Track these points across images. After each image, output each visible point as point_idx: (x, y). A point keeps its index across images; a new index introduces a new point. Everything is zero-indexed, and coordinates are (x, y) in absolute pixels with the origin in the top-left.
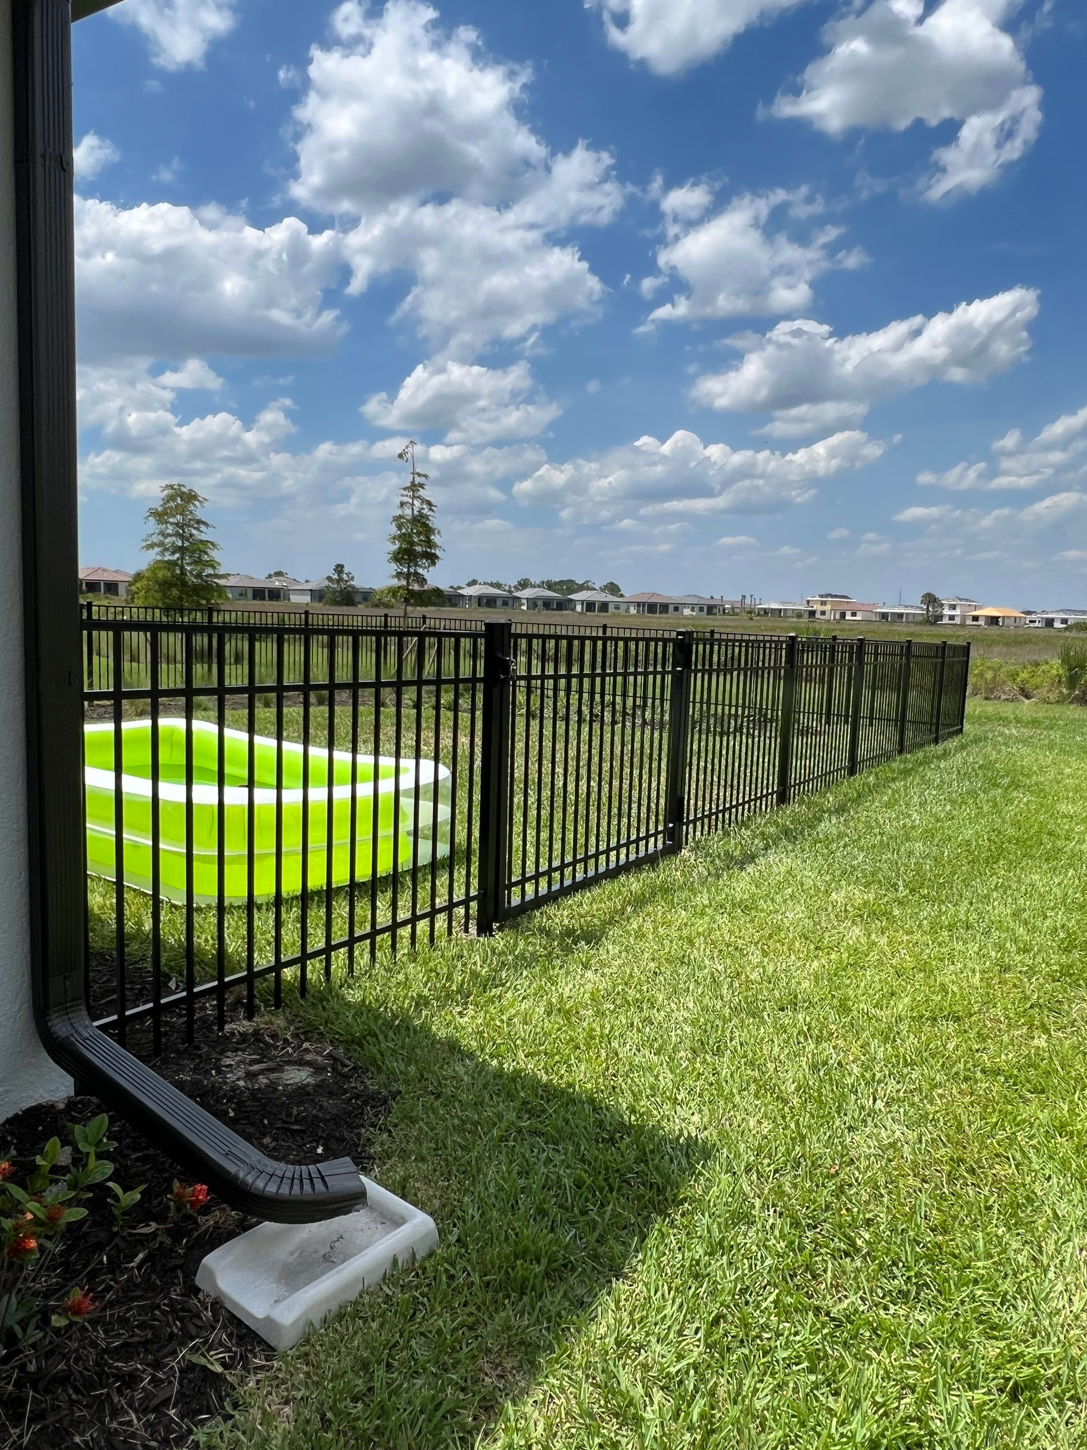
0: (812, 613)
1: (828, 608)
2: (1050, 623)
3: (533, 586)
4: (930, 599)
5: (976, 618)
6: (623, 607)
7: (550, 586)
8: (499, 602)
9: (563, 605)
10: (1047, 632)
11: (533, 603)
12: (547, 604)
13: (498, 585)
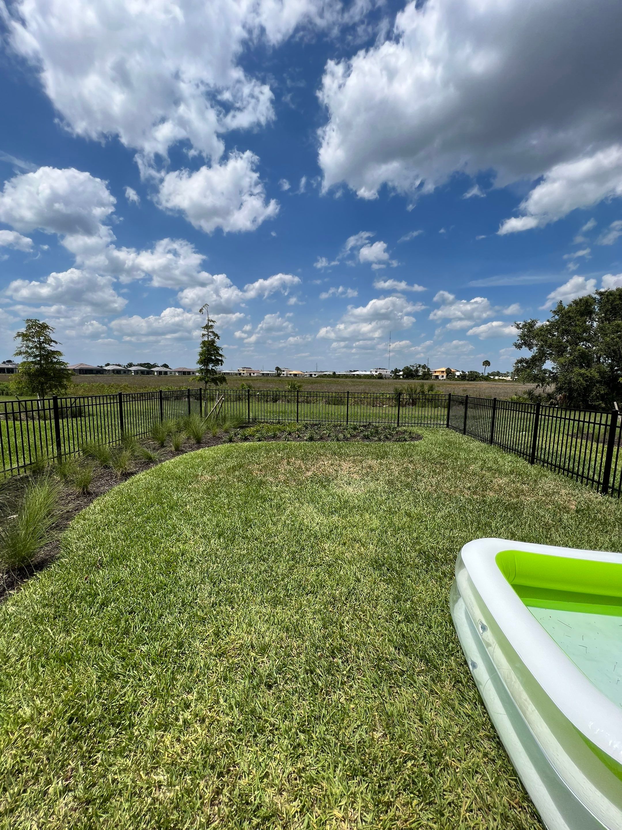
0: (240, 374)
1: (245, 372)
2: (311, 375)
3: (134, 366)
4: (278, 369)
5: (290, 374)
6: (173, 373)
7: (141, 365)
8: (122, 372)
9: (149, 373)
10: (311, 378)
11: (136, 372)
12: (143, 372)
13: (119, 365)
